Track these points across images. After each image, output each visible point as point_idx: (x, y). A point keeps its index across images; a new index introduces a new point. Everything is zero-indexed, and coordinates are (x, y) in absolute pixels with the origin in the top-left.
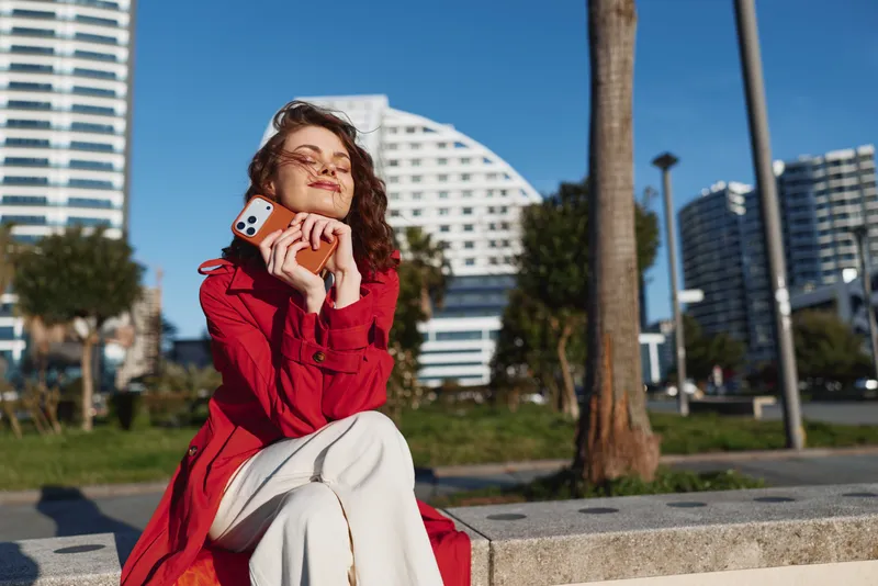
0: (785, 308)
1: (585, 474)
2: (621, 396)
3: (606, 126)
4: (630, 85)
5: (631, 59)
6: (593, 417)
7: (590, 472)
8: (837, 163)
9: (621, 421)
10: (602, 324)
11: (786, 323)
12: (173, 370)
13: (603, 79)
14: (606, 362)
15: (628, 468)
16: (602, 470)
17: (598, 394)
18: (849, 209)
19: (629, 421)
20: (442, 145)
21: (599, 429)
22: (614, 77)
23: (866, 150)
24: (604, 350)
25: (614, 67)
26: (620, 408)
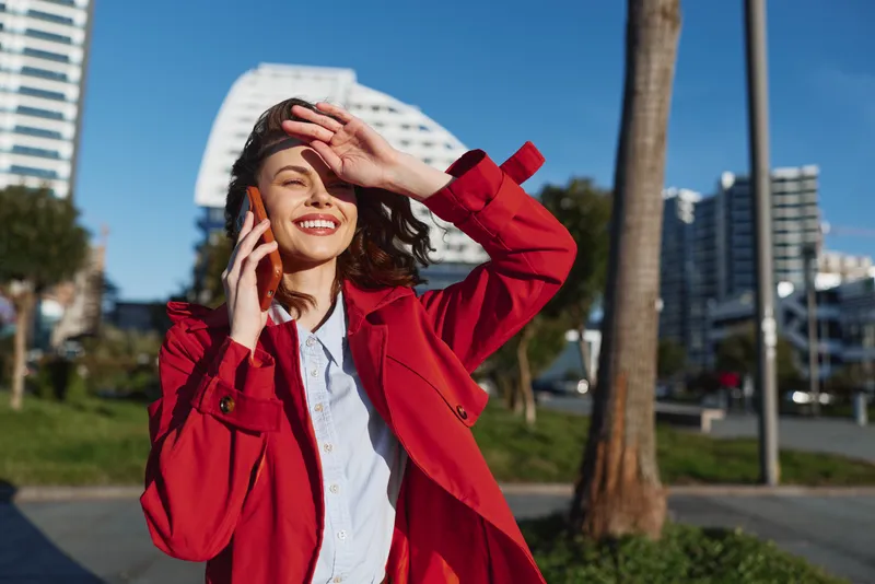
0: (770, 339)
1: (586, 527)
2: (632, 444)
3: (639, 141)
4: (669, 99)
5: (673, 68)
6: (599, 464)
7: (592, 526)
8: (783, 180)
9: (630, 472)
10: (616, 362)
11: (771, 355)
12: (113, 334)
13: (640, 88)
14: (618, 403)
15: (635, 524)
16: (606, 525)
17: (607, 439)
18: (791, 226)
19: (639, 472)
20: (406, 127)
21: (604, 479)
22: (653, 87)
23: (811, 170)
24: (617, 390)
25: (654, 75)
26: (630, 457)
